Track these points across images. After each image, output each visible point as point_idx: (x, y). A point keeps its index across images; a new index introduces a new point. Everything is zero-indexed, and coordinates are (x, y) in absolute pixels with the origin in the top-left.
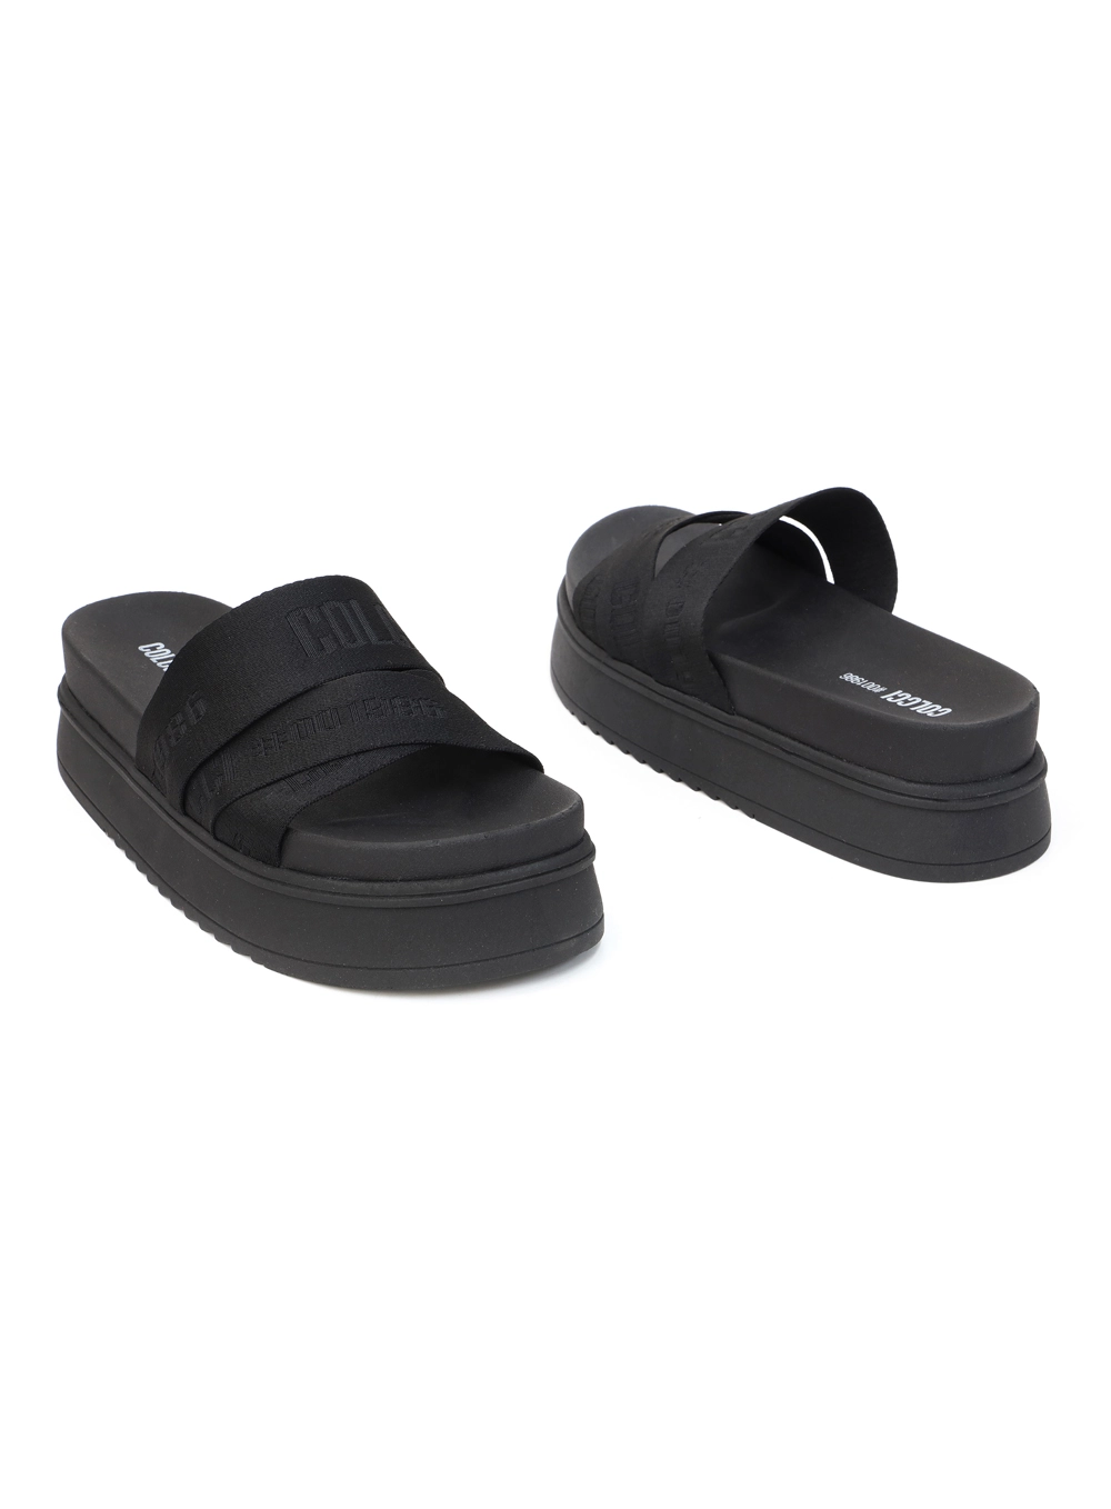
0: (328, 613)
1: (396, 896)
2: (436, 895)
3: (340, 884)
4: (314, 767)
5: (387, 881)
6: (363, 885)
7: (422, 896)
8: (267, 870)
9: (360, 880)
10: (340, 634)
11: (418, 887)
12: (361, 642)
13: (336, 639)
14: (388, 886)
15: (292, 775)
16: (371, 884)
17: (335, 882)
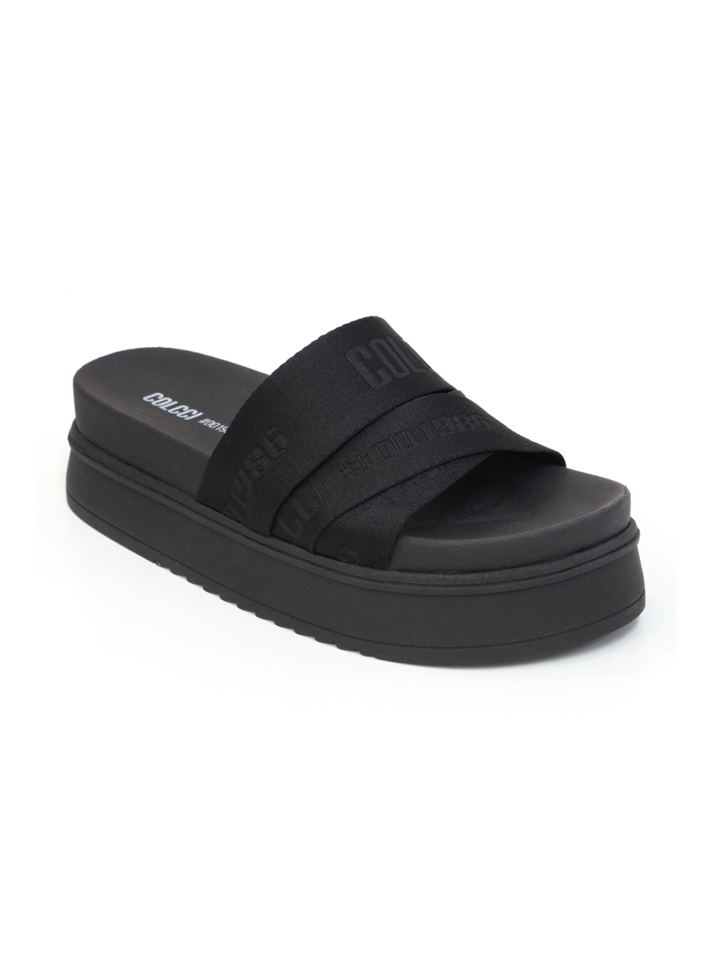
0: (376, 349)
1: (503, 582)
2: (538, 577)
3: (452, 577)
4: (404, 481)
5: (494, 570)
6: (473, 576)
7: (527, 579)
8: (376, 573)
9: (469, 572)
10: (390, 366)
11: (521, 572)
12: (407, 372)
13: (388, 371)
14: (496, 574)
15: (387, 490)
16: (481, 575)
17: (447, 577)
